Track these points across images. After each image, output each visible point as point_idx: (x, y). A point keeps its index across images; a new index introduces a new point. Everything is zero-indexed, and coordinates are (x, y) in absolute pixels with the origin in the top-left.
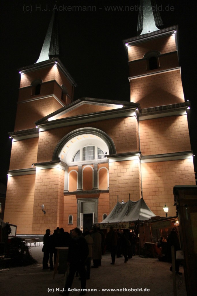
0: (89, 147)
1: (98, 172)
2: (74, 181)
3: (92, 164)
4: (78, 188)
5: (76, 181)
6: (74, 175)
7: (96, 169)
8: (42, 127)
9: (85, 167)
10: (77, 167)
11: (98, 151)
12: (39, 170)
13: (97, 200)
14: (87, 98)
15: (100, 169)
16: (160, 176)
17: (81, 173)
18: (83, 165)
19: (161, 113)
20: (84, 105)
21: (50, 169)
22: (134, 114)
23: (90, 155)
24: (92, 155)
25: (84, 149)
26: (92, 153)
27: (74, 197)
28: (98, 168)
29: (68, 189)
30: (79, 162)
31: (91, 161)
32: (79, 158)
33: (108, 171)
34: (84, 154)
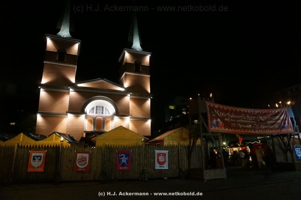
0: (100, 106)
1: (105, 121)
2: (90, 124)
3: (102, 117)
4: (93, 129)
5: (92, 125)
6: (90, 121)
7: (104, 120)
8: (72, 88)
9: (98, 118)
10: (93, 117)
11: (105, 110)
12: (70, 116)
14: (105, 79)
15: (106, 120)
16: (136, 128)
17: (95, 120)
18: (96, 117)
19: (139, 96)
20: (102, 82)
21: (79, 116)
22: (129, 95)
23: (100, 111)
24: (101, 111)
25: (97, 107)
26: (101, 110)
28: (105, 119)
29: (86, 129)
30: (94, 114)
31: (101, 115)
32: (94, 112)
33: (111, 122)
34: (96, 109)
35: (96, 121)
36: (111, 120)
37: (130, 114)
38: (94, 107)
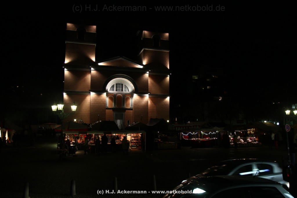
0: (119, 84)
1: (125, 98)
2: (111, 101)
3: (122, 94)
4: (114, 106)
6: (111, 98)
8: (93, 67)
10: (113, 94)
11: (125, 87)
13: (124, 113)
14: (124, 57)
16: (155, 104)
18: (117, 94)
19: (158, 73)
20: (121, 60)
22: (148, 72)
24: (121, 89)
25: (117, 84)
26: (121, 87)
27: (112, 110)
28: (125, 96)
29: (108, 106)
30: (114, 92)
31: (121, 92)
32: (114, 89)
33: (130, 99)
34: (116, 87)
35: (116, 98)
36: (131, 98)
37: (149, 91)
38: (114, 85)
